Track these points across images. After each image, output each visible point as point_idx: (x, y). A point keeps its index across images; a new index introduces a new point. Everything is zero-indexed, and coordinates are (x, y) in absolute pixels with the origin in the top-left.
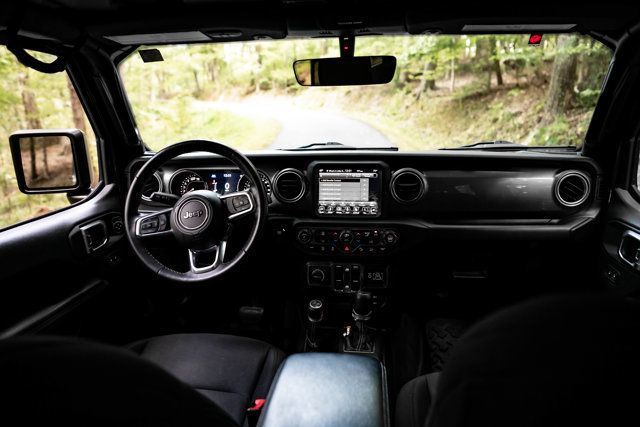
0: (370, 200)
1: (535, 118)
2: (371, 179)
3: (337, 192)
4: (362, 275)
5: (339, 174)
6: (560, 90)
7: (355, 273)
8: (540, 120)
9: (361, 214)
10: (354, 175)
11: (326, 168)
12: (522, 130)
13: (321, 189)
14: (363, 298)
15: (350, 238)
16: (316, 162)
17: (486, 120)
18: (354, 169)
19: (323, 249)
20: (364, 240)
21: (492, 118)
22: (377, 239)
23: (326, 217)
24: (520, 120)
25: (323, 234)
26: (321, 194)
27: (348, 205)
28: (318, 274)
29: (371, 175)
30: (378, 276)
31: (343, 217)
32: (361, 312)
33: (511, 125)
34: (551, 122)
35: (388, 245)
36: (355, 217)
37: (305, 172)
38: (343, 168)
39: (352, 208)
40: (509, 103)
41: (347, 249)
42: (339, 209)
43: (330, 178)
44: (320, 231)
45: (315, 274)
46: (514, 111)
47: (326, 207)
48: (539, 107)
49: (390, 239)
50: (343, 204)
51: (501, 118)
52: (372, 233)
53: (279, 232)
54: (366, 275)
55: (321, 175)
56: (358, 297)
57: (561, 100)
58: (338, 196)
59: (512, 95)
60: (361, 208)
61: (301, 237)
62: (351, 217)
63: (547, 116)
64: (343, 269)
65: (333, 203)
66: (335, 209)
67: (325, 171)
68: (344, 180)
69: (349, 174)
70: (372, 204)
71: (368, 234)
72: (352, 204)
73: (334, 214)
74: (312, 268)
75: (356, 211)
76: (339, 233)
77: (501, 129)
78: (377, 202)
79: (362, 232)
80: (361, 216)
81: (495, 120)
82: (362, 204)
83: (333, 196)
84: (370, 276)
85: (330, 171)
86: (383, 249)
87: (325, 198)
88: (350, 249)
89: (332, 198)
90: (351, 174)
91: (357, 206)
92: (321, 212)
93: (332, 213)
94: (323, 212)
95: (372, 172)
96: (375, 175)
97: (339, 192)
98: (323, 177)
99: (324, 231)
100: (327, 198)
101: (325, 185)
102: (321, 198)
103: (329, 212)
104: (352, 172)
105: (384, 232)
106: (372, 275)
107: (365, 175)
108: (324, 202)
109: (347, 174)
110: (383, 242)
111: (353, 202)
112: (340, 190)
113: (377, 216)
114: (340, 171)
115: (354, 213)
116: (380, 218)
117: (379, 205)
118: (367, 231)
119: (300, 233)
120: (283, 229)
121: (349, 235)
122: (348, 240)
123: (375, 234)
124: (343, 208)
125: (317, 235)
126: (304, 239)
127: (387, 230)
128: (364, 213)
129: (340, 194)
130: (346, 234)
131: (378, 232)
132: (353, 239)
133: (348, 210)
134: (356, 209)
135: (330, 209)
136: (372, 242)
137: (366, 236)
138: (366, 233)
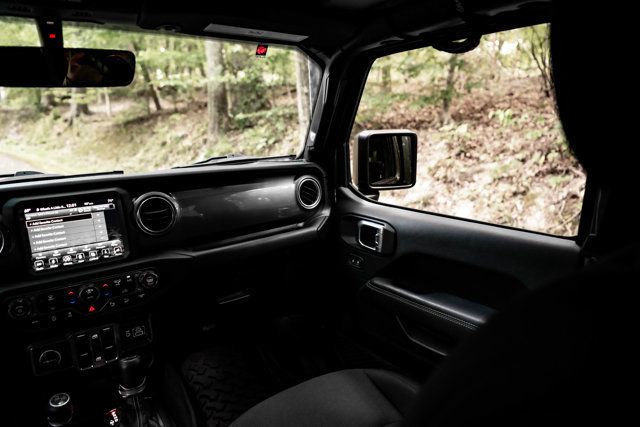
0: (111, 238)
1: (201, 140)
2: (106, 212)
3: (59, 236)
4: (116, 336)
5: (57, 210)
6: (217, 114)
7: (107, 338)
8: (205, 141)
9: (102, 258)
10: (80, 210)
11: (34, 206)
12: (192, 152)
13: (31, 237)
14: (131, 366)
15: (92, 294)
16: (15, 201)
17: (153, 144)
18: (80, 201)
19: (54, 319)
20: (115, 291)
21: (160, 142)
22: (131, 286)
23: (48, 273)
24: (187, 142)
25: (51, 298)
26: (33, 243)
27: (79, 251)
28: (51, 356)
29: (106, 206)
30: (140, 331)
31: (76, 268)
32: (131, 385)
33: (180, 147)
34: (216, 143)
35: (148, 289)
36: (94, 265)
38: (63, 202)
39: (87, 254)
40: (172, 127)
41: (92, 309)
42: (67, 258)
43: (43, 219)
44: (45, 296)
46: (180, 134)
47: (46, 261)
48: (202, 130)
49: (150, 281)
50: (72, 251)
51: (169, 142)
52: (124, 279)
54: (122, 335)
55: (28, 217)
56: (124, 367)
57: (220, 123)
58: (60, 242)
59: (173, 119)
60: (100, 251)
61: (14, 312)
62: (88, 265)
63: (211, 137)
64: (88, 337)
65: (56, 253)
66: (60, 260)
67: (33, 211)
68: (68, 219)
70: (114, 243)
71: (118, 282)
72: (86, 248)
73: (61, 266)
75: (93, 257)
76: (76, 290)
77: (171, 152)
78: (121, 238)
79: (111, 282)
80: (102, 262)
81: (164, 144)
82: (100, 246)
83: (54, 243)
84: (128, 334)
85: (42, 209)
86: (141, 296)
87: (41, 249)
88: (97, 308)
89: (53, 247)
90: (76, 210)
91: (93, 249)
92: (38, 269)
93: (56, 266)
94: (42, 268)
95: (107, 203)
96: (111, 206)
97: (62, 236)
98: (32, 218)
99: (50, 293)
100: (46, 248)
101: (38, 230)
102: (34, 249)
103: (52, 267)
104: (78, 206)
105: (141, 274)
106: (131, 332)
107: (98, 207)
108: (40, 254)
109: (71, 210)
110: (141, 286)
111: (86, 246)
112: (64, 232)
113: (125, 257)
114: (58, 207)
115: (91, 260)
116: (130, 259)
117: (124, 243)
118: (117, 279)
119: (10, 307)
121: (92, 290)
122: (92, 297)
123: (128, 280)
124: (73, 257)
125: (41, 302)
126: (20, 313)
127: (143, 271)
128: (106, 257)
129: (65, 238)
130: (89, 290)
131: (131, 277)
132: (99, 293)
133: (80, 257)
134: (93, 254)
135: (53, 262)
136: (126, 291)
137: (117, 285)
138: (115, 282)
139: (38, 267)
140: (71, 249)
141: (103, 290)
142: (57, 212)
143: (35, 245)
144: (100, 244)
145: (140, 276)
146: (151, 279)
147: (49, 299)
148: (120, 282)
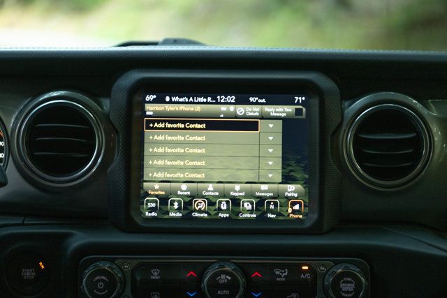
0: (287, 179)
2: (287, 122)
3: (193, 156)
5: (199, 106)
9: (262, 217)
10: (241, 110)
11: (164, 90)
13: (148, 150)
15: (233, 285)
16: (136, 76)
18: (243, 93)
23: (162, 226)
25: (155, 275)
26: (149, 162)
27: (224, 195)
29: (289, 109)
31: (213, 227)
36: (246, 229)
37: (106, 103)
38: (212, 90)
39: (236, 202)
43: (173, 119)
44: (148, 267)
47: (164, 200)
49: (347, 287)
50: (211, 190)
52: (295, 270)
53: (28, 274)
55: (150, 109)
58: (195, 169)
60: (261, 200)
61: (92, 285)
62: (234, 226)
66: (187, 205)
67: (160, 100)
68: (214, 124)
69: (227, 107)
70: (291, 189)
71: (282, 275)
72: (237, 190)
73: (188, 217)
76: (202, 269)
78: (306, 183)
80: (261, 226)
82: (264, 190)
83: (181, 169)
85: (175, 99)
87: (160, 175)
89: (180, 175)
90: (232, 108)
91: (250, 195)
92: (147, 214)
93: (179, 215)
94: (154, 214)
95: (292, 103)
96: (298, 112)
97: (199, 157)
98: (157, 115)
99: (156, 266)
100: (168, 176)
101: (161, 138)
102: (149, 174)
103: (172, 214)
104: (237, 103)
105: (330, 269)
107: (272, 110)
108: (157, 186)
109: (223, 108)
111: (237, 187)
112: (203, 151)
113: (308, 224)
114: (202, 100)
115: (241, 216)
116: (315, 230)
117: (309, 194)
118: (282, 267)
119: (88, 272)
120: (41, 263)
121: (229, 278)
122: (227, 292)
123: (302, 276)
124: (211, 204)
125: (138, 278)
126: (100, 291)
127: (336, 263)
128: (270, 216)
129: (204, 162)
130: (223, 276)
131: (311, 270)
132: (242, 290)
133: (224, 207)
134: (248, 206)
135: (176, 206)
136: (294, 297)
137: (279, 281)
138: (277, 273)
139: (149, 210)
140: (211, 187)
141: (252, 285)
142: (198, 108)
143: (152, 166)
144: (264, 187)
145: (327, 271)
146: (349, 285)
147: (153, 275)
148: (286, 274)
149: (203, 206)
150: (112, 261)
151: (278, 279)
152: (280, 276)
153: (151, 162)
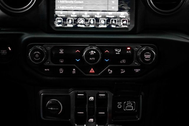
0: (121, 9)
4: (109, 106)
7: (101, 103)
9: (109, 27)
15: (96, 56)
19: (61, 71)
20: (115, 59)
22: (130, 58)
23: (64, 31)
25: (61, 52)
27: (92, 17)
30: (130, 106)
31: (87, 31)
35: (144, 65)
39: (97, 20)
41: (92, 71)
44: (58, 48)
45: (50, 105)
47: (65, 19)
49: (147, 56)
50: (86, 15)
52: (124, 49)
53: (4, 52)
54: (115, 105)
58: (79, 5)
60: (109, 19)
61: (33, 56)
62: (96, 31)
64: (86, 98)
65: (74, 14)
66: (75, 21)
70: (124, 14)
71: (118, 51)
72: (98, 15)
73: (76, 27)
74: (46, 98)
75: (102, 25)
76: (82, 49)
78: (129, 11)
79: (112, 49)
80: (109, 30)
82: (110, 15)
83: (73, 5)
84: (119, 105)
86: (137, 70)
87: (63, 8)
88: (97, 72)
89: (72, 8)
91: (104, 17)
92: (57, 25)
93: (72, 26)
94: (60, 25)
99: (62, 47)
100: (67, 8)
102: (57, 8)
103: (68, 26)
105: (140, 49)
106: (122, 105)
108: (61, 12)
110: (138, 61)
111: (98, 13)
113: (130, 30)
115: (100, 26)
116: (133, 32)
117: (131, 16)
118: (118, 48)
119: (31, 50)
120: (9, 48)
121: (95, 52)
122: (94, 59)
123: (127, 52)
124: (86, 21)
125: (54, 53)
126: (37, 58)
127: (143, 46)
128: (113, 26)
129: (83, 2)
130: (92, 52)
131: (131, 49)
132: (100, 57)
133: (92, 22)
134: (103, 22)
135: (70, 21)
136: (124, 61)
137: (117, 54)
138: (116, 51)
139: (58, 23)
140: (86, 13)
141: (105, 56)
143: (59, 4)
144: (110, 13)
145: (139, 50)
146: (148, 55)
147: (60, 52)
148: (120, 51)
149: (82, 21)
150: (42, 45)
151: (117, 53)
152: (117, 52)
153: (58, 2)
